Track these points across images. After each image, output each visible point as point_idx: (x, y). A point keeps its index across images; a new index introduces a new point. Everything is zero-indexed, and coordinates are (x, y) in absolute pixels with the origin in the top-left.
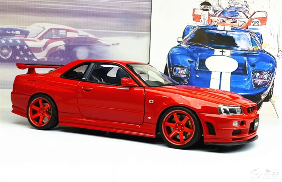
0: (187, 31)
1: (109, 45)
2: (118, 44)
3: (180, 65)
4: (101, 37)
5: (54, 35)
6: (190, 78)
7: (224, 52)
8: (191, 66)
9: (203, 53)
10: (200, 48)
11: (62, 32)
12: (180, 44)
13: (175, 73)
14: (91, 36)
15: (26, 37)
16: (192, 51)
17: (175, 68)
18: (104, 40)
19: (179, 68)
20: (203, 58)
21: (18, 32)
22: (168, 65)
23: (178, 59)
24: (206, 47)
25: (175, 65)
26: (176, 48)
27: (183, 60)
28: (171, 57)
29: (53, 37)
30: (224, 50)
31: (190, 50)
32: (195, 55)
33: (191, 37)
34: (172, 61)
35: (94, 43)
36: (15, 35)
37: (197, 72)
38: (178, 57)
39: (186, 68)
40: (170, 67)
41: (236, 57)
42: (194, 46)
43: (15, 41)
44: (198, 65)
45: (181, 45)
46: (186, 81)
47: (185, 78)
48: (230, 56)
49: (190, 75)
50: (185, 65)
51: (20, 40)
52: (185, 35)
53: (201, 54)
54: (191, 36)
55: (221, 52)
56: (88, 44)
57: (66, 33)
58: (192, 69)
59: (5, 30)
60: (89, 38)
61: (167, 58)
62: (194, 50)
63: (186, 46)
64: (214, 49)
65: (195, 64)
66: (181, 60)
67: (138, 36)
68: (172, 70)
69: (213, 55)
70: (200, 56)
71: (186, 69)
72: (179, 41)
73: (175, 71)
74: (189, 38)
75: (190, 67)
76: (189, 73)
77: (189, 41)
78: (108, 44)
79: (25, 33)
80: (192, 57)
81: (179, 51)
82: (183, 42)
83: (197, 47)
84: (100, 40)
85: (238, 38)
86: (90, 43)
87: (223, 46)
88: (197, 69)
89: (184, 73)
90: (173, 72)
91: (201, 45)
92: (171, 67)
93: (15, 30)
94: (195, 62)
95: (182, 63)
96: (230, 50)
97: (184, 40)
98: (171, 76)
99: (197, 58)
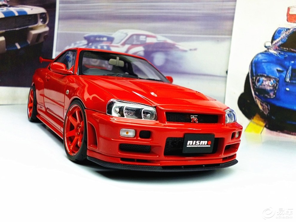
0: (277, 34)
2: (195, 49)
3: (266, 75)
4: (179, 42)
5: (135, 41)
6: (277, 91)
8: (280, 76)
10: (293, 55)
11: (142, 38)
13: (258, 84)
14: (169, 41)
15: (111, 43)
16: (283, 58)
17: (258, 78)
18: (181, 45)
19: (264, 79)
21: (105, 39)
22: (250, 74)
23: (264, 68)
25: (259, 74)
26: (263, 55)
27: (271, 69)
28: (255, 65)
29: (134, 43)
31: (280, 56)
32: (287, 63)
33: (283, 42)
34: (255, 70)
35: (172, 48)
36: (102, 41)
37: (287, 84)
38: (264, 65)
39: (274, 78)
40: (252, 76)
42: (286, 53)
43: (102, 47)
44: (289, 75)
45: (269, 51)
46: (272, 94)
47: (271, 90)
49: (278, 88)
50: (272, 76)
51: (107, 46)
52: (275, 38)
53: (294, 63)
54: (283, 40)
56: (165, 50)
57: (146, 38)
58: (281, 81)
59: (95, 37)
60: (167, 43)
61: (250, 66)
62: (285, 58)
63: (275, 52)
65: (285, 74)
66: (268, 69)
67: (218, 41)
68: (254, 80)
70: (293, 65)
71: (274, 80)
72: (267, 45)
73: (259, 81)
74: (280, 43)
75: (279, 78)
76: (277, 84)
77: (279, 46)
79: (111, 40)
80: (282, 65)
81: (266, 58)
82: (271, 48)
83: (290, 54)
84: (178, 45)
86: (167, 49)
88: (288, 80)
89: (270, 85)
90: (256, 82)
91: (295, 51)
92: (254, 76)
93: (103, 37)
94: (285, 72)
95: (268, 72)
97: (274, 45)
98: (254, 88)
99: (289, 67)
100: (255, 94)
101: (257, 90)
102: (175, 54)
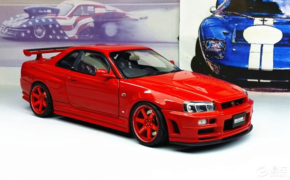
1: (137, 20)
2: (146, 18)
3: (214, 38)
4: (129, 11)
5: (83, 12)
6: (225, 51)
7: (266, 21)
8: (227, 38)
9: (241, 24)
10: (236, 18)
11: (90, 9)
12: (214, 14)
13: (208, 47)
14: (119, 11)
15: (57, 15)
16: (228, 21)
17: (207, 41)
18: (133, 15)
19: (212, 42)
20: (240, 28)
21: (49, 11)
22: (199, 39)
23: (211, 32)
24: (244, 16)
25: (208, 38)
26: (209, 19)
27: (218, 32)
28: (204, 30)
29: (82, 14)
30: (266, 19)
32: (231, 26)
33: (226, 6)
34: (204, 34)
35: (122, 18)
36: (47, 13)
37: (233, 45)
38: (211, 29)
39: (221, 41)
40: (202, 40)
41: (281, 26)
42: (230, 16)
43: (47, 20)
44: (234, 37)
45: (214, 16)
46: (220, 55)
47: (220, 52)
48: (273, 25)
49: (226, 49)
50: (219, 38)
51: (51, 18)
52: (219, 3)
53: (238, 25)
54: (226, 4)
55: (261, 20)
56: (116, 20)
57: (94, 9)
58: (228, 43)
59: (38, 9)
60: (117, 13)
61: (199, 31)
62: (230, 21)
63: (220, 16)
64: (253, 18)
65: (231, 36)
66: (215, 33)
67: (167, 8)
68: (204, 44)
69: (252, 24)
70: (237, 26)
71: (221, 42)
72: (212, 10)
73: (208, 44)
74: (224, 7)
75: (225, 40)
76: (224, 46)
77: (224, 10)
78: (137, 18)
79: (56, 12)
80: (227, 28)
81: (213, 22)
82: (216, 12)
83: (233, 17)
84: (128, 14)
85: (282, 3)
86: (118, 18)
87: (264, 14)
88: (234, 41)
89: (219, 47)
90: (206, 46)
91: (238, 14)
93: (47, 9)
94: (231, 34)
95: (216, 35)
96: (273, 18)
97: (218, 9)
98: (204, 51)
99: (234, 29)
100: (206, 56)
101: (207, 53)
102: (126, 23)
